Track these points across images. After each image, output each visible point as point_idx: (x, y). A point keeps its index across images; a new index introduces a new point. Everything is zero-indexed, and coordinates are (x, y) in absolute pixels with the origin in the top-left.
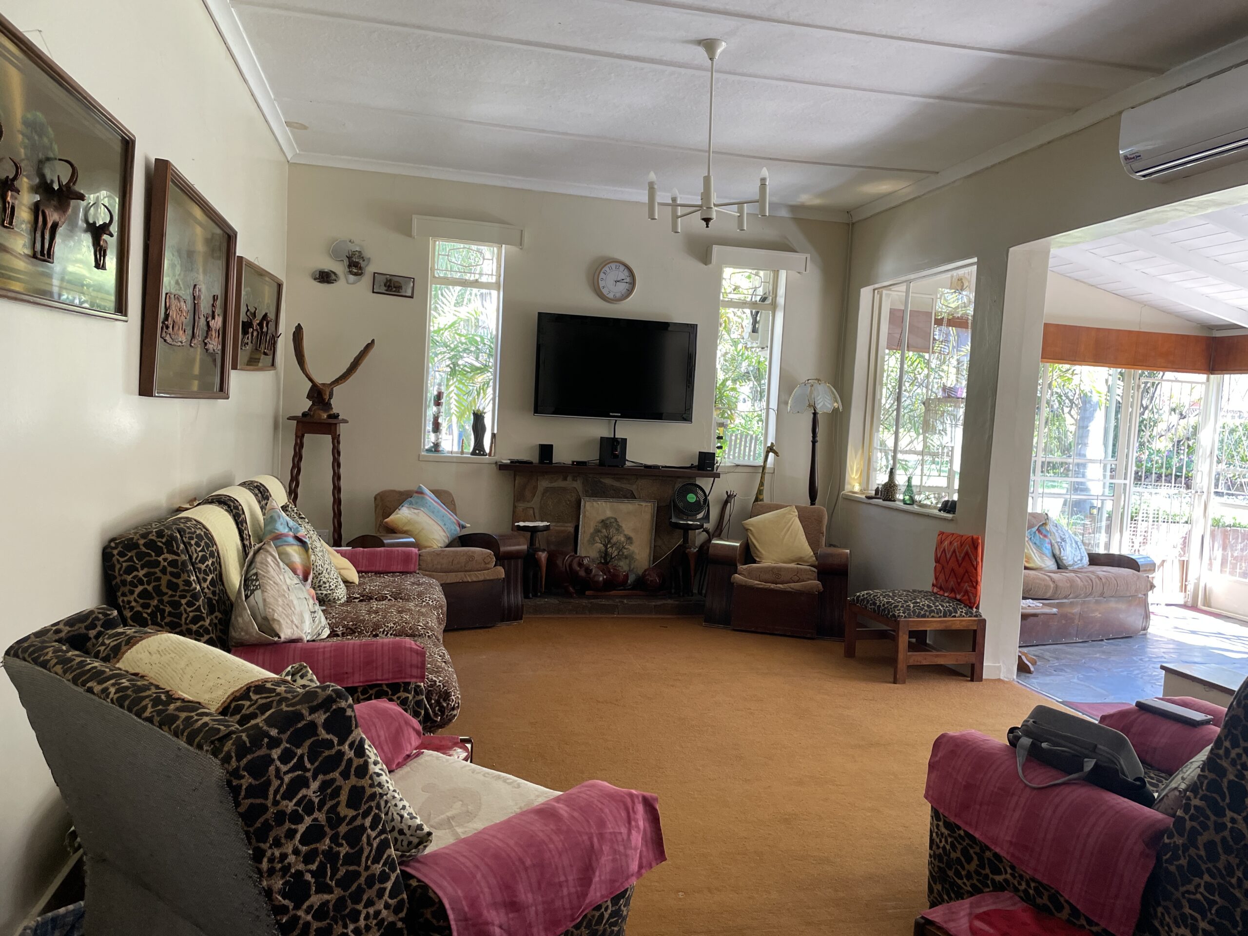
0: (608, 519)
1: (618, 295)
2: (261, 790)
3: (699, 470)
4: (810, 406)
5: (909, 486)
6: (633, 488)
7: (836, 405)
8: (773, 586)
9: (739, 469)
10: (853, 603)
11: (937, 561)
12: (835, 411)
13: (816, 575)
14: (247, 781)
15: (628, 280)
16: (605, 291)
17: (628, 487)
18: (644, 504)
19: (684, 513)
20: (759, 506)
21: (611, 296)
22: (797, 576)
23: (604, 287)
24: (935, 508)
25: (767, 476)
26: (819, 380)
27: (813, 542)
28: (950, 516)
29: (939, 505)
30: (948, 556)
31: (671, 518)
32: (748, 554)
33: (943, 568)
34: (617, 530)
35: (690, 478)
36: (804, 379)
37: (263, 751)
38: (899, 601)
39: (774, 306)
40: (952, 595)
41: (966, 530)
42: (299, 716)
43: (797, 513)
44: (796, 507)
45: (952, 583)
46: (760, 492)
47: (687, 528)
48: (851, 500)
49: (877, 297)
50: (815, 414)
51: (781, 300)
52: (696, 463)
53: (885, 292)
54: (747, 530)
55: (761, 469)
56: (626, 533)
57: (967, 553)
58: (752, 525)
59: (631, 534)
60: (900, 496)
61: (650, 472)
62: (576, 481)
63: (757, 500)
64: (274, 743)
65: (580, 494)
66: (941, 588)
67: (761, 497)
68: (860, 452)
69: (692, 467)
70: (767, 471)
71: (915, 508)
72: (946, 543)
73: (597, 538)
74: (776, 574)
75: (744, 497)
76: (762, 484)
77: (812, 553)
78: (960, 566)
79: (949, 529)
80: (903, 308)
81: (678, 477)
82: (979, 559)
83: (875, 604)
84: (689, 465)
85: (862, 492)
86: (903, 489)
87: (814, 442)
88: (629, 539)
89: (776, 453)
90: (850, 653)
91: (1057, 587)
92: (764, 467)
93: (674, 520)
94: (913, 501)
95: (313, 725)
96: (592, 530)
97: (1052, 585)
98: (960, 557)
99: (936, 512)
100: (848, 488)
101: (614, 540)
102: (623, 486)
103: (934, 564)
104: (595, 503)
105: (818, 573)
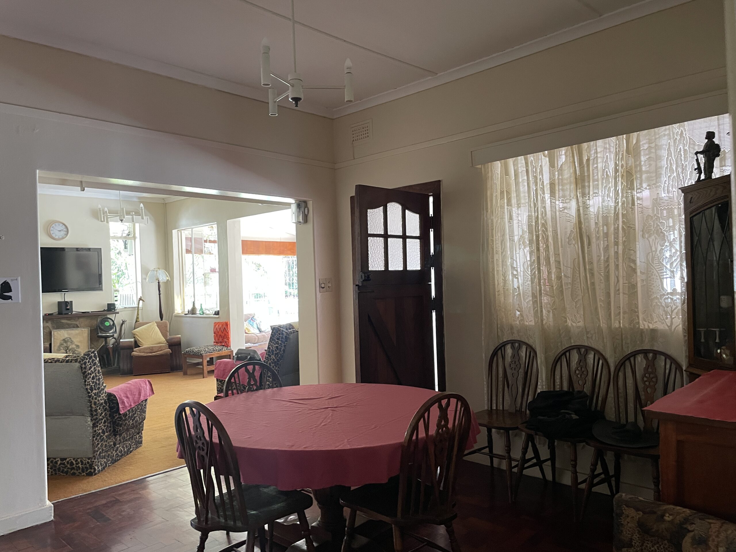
0: (67, 338)
1: (60, 237)
2: (85, 368)
3: (108, 311)
4: (156, 279)
5: (201, 309)
6: (77, 323)
7: (168, 278)
8: (150, 354)
9: (126, 310)
10: (185, 354)
11: (215, 333)
12: (168, 280)
13: (168, 347)
14: (83, 366)
15: (65, 230)
16: (54, 235)
17: (75, 322)
18: (83, 329)
19: (104, 331)
20: (137, 324)
21: (57, 237)
22: (160, 349)
23: (53, 234)
24: (212, 314)
25: (140, 311)
26: (159, 268)
27: (165, 336)
28: (217, 316)
29: (213, 313)
30: (218, 330)
31: (98, 334)
32: (136, 344)
33: (217, 335)
34: (71, 343)
35: (104, 315)
36: (152, 269)
37: (85, 361)
38: (202, 349)
39: (134, 238)
40: (221, 344)
41: (223, 320)
42: (89, 354)
43: (156, 324)
44: (156, 322)
45: (221, 340)
46: (137, 318)
47: (106, 338)
48: (178, 316)
49: (179, 233)
50: (159, 283)
51: (137, 235)
52: (106, 309)
53: (182, 231)
54: (135, 334)
55: (137, 309)
56: (76, 343)
57: (225, 328)
58: (137, 332)
59: (79, 344)
60: (198, 312)
61: (84, 315)
62: (48, 323)
63: (136, 321)
64: (87, 359)
65: (51, 328)
66: (217, 343)
67: (138, 320)
68: (180, 296)
69: (104, 311)
70: (140, 309)
71: (204, 315)
72: (217, 326)
73: (62, 348)
74: (151, 350)
75: (130, 322)
76: (138, 314)
77: (165, 340)
78: (222, 333)
79: (217, 321)
80: (190, 236)
81: (99, 316)
82: (229, 330)
83: (193, 352)
84: (103, 310)
85: (182, 313)
86: (199, 310)
87: (160, 294)
88: (78, 346)
89: (143, 301)
90: (185, 374)
91: (258, 338)
92: (138, 307)
93: (100, 334)
94: (203, 313)
95: (92, 356)
96: (58, 344)
97: (257, 337)
98: (222, 330)
99: (213, 316)
100: (176, 312)
101: (70, 347)
102: (72, 322)
103: (214, 335)
104: (59, 332)
105: (169, 347)
